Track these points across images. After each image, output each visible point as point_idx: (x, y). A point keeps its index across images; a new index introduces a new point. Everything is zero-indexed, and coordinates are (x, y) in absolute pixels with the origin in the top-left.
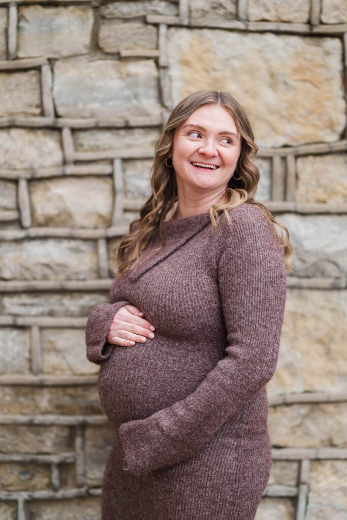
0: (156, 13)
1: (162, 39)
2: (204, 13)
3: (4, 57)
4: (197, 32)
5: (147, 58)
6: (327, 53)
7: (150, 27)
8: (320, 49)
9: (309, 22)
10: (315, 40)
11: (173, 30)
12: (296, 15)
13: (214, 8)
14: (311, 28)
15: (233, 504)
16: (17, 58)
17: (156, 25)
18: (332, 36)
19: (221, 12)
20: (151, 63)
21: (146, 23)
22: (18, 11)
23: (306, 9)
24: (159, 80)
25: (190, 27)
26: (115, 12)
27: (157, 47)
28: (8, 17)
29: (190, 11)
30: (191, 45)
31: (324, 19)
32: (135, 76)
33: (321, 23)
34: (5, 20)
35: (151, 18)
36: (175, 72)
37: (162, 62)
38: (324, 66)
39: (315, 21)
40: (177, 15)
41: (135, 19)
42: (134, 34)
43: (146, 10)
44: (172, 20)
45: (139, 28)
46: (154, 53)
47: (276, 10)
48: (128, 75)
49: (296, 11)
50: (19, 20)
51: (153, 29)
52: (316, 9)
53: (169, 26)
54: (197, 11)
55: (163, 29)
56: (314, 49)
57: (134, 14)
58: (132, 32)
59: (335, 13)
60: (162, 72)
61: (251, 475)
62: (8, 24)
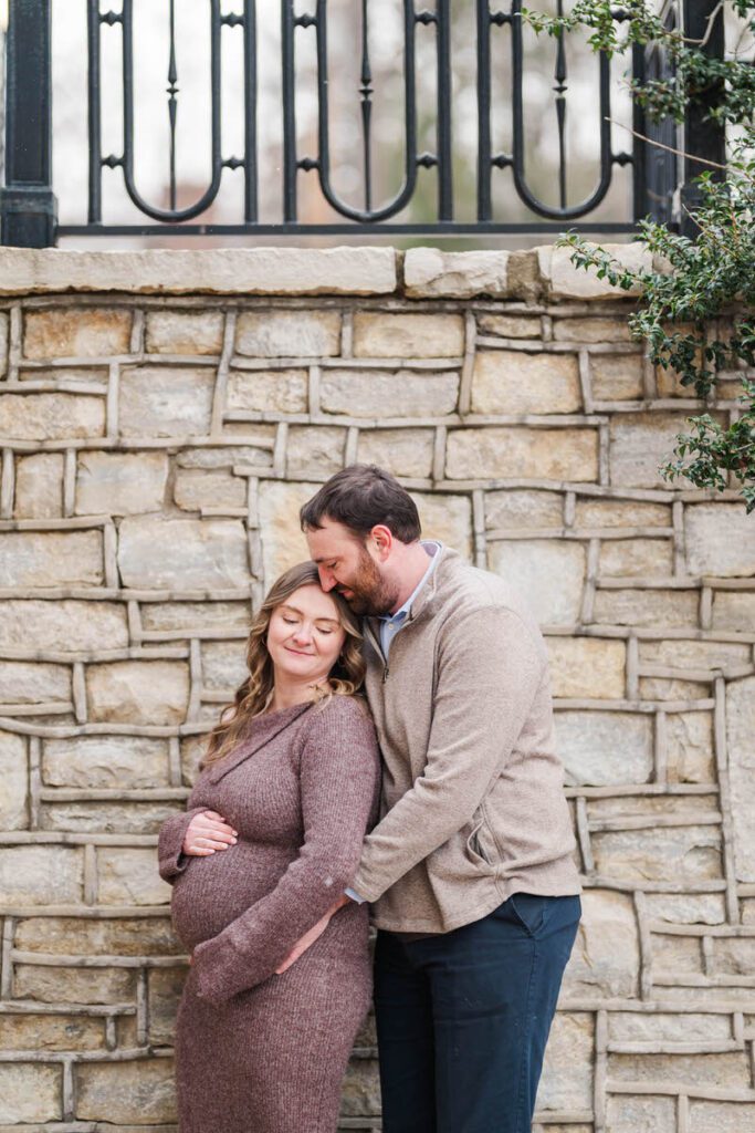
0: (245, 463)
1: (252, 494)
2: (304, 464)
3: (59, 514)
4: (294, 486)
5: (235, 518)
6: (453, 515)
7: (238, 480)
8: (445, 509)
9: (431, 477)
10: (438, 498)
11: (265, 484)
12: (416, 468)
13: (317, 458)
14: (433, 485)
15: (322, 1033)
16: (75, 515)
17: (246, 478)
18: (460, 493)
19: (325, 462)
20: (239, 523)
21: (233, 475)
22: (77, 459)
23: (429, 461)
24: (247, 545)
25: (285, 481)
26: (196, 461)
27: (246, 505)
28: (65, 466)
29: (287, 462)
30: (287, 502)
31: (449, 474)
32: (220, 538)
33: (446, 478)
34: (61, 469)
35: (239, 470)
36: (267, 534)
37: (252, 523)
38: (448, 530)
39: (438, 476)
40: (271, 466)
41: (220, 469)
42: (219, 488)
43: (233, 459)
44: (266, 472)
45: (224, 481)
46: (243, 512)
47: (391, 462)
48: (210, 538)
49: (415, 463)
50: (78, 469)
51: (243, 483)
52: (440, 461)
53: (261, 479)
54: (295, 461)
55: (253, 483)
56: (438, 509)
57: (219, 464)
58: (215, 485)
59: (463, 467)
60: (251, 534)
61: (344, 1002)
62: (64, 473)
